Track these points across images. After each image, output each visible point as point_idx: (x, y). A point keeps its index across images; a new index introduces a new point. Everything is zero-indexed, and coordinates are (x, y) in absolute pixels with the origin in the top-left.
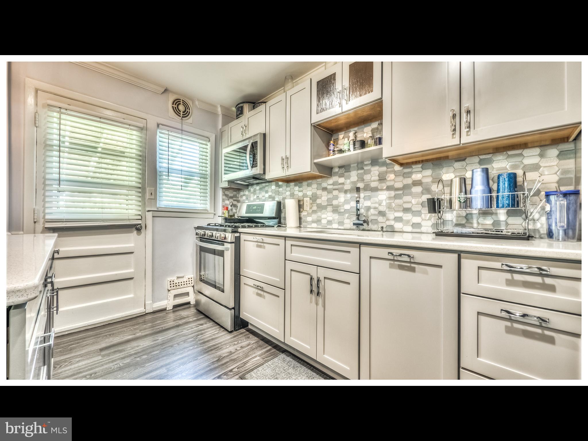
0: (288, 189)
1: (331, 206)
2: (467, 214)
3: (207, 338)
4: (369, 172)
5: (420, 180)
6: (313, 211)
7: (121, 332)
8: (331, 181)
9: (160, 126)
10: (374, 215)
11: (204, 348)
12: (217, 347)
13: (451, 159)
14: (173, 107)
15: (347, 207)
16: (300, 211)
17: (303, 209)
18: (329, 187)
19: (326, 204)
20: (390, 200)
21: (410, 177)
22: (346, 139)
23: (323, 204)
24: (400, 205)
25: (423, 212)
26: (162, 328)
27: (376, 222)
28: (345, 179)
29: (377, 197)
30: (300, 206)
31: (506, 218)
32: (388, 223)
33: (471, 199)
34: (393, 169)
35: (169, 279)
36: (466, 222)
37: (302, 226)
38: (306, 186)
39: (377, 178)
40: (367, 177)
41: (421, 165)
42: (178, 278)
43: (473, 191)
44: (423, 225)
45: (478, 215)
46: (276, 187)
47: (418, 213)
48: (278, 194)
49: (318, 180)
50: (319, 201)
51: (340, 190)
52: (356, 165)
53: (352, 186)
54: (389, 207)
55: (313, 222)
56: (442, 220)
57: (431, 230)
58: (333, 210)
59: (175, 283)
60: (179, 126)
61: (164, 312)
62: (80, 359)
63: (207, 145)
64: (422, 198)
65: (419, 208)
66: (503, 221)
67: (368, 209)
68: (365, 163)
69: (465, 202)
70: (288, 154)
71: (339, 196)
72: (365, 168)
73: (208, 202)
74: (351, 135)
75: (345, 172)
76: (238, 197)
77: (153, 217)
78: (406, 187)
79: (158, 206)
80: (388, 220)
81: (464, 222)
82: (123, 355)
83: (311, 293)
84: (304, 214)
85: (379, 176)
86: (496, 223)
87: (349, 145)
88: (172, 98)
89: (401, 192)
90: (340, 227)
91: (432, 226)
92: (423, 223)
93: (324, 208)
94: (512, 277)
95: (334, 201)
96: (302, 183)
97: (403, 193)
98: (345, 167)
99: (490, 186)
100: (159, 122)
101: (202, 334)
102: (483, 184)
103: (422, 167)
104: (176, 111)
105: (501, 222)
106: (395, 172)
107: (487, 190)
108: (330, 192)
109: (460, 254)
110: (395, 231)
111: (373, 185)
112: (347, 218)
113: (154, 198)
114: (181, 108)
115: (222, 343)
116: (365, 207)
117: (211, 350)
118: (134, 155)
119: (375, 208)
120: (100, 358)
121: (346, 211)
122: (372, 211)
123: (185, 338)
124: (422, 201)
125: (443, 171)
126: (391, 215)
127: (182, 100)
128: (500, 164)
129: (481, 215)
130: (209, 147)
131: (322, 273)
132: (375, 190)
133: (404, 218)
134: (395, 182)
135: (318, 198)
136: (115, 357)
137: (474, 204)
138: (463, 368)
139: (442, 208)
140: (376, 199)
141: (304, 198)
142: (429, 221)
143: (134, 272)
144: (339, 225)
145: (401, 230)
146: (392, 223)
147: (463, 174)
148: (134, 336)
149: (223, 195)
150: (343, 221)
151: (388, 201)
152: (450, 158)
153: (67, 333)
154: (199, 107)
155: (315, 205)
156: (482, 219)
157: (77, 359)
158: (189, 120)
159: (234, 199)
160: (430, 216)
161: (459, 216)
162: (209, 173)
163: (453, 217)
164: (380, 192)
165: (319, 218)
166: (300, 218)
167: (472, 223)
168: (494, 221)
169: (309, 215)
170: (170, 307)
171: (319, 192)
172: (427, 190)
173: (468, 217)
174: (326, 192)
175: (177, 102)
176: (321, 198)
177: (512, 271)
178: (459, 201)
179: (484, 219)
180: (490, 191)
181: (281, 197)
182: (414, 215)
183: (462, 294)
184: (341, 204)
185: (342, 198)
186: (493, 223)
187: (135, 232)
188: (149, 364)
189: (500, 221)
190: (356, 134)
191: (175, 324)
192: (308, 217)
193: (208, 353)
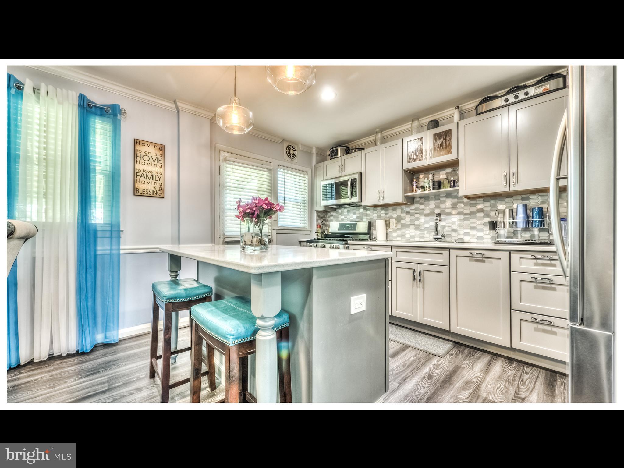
0: (375, 212)
1: (414, 225)
2: (514, 231)
4: (444, 202)
5: (482, 209)
6: (398, 228)
8: (413, 207)
9: (280, 166)
10: (448, 231)
13: (504, 196)
14: (286, 151)
15: (427, 226)
16: (386, 229)
17: (389, 227)
18: (411, 211)
19: (409, 224)
20: (461, 221)
21: (475, 206)
22: (426, 179)
23: (406, 224)
24: (468, 225)
25: (484, 229)
27: (450, 236)
28: (425, 206)
29: (451, 219)
30: (387, 225)
31: (538, 233)
32: (459, 237)
33: (516, 223)
34: (462, 201)
36: (514, 236)
37: (388, 240)
38: (392, 210)
39: (451, 206)
40: (442, 206)
41: (483, 199)
43: (518, 217)
44: (484, 238)
45: (521, 231)
46: (363, 210)
47: (481, 230)
48: (366, 216)
49: (402, 206)
50: (403, 221)
51: (421, 214)
52: (434, 197)
53: (430, 211)
54: (460, 225)
55: (398, 236)
56: (498, 235)
57: (490, 241)
58: (415, 228)
60: (290, 165)
63: (305, 178)
64: (484, 220)
65: (482, 227)
66: (537, 235)
67: (444, 227)
68: (441, 196)
69: (513, 224)
70: (383, 189)
71: (420, 218)
72: (441, 199)
73: (307, 222)
74: (430, 176)
75: (425, 201)
76: (326, 218)
77: (276, 233)
78: (472, 213)
79: (279, 225)
80: (459, 234)
81: (512, 235)
83: (414, 280)
84: (390, 231)
85: (452, 205)
86: (533, 236)
87: (429, 183)
88: (286, 145)
89: (469, 216)
90: (421, 240)
91: (491, 238)
92: (485, 237)
93: (408, 226)
94: (537, 261)
95: (416, 221)
96: (388, 208)
97: (470, 217)
98: (426, 198)
99: (528, 214)
100: (279, 164)
102: (524, 213)
103: (483, 200)
104: (289, 154)
105: (536, 236)
106: (464, 203)
107: (526, 217)
108: (412, 215)
109: (510, 251)
110: (464, 242)
111: (448, 211)
112: (427, 233)
113: (276, 220)
114: (292, 152)
116: (441, 226)
118: (266, 189)
119: (449, 227)
121: (426, 229)
122: (447, 229)
124: (483, 223)
125: (498, 203)
126: (461, 231)
127: (292, 146)
128: (534, 200)
129: (523, 232)
130: (307, 179)
131: (422, 267)
132: (450, 214)
133: (471, 233)
134: (464, 209)
135: (402, 219)
137: (518, 225)
138: (513, 310)
139: (498, 227)
140: (450, 221)
141: (390, 219)
142: (489, 235)
144: (420, 239)
145: (469, 241)
146: (462, 237)
147: (511, 205)
149: (317, 216)
150: (423, 235)
151: (459, 222)
152: (502, 195)
154: (301, 149)
155: (400, 224)
156: (524, 234)
158: (296, 160)
159: (323, 219)
160: (489, 232)
161: (508, 232)
162: (307, 199)
163: (505, 232)
164: (452, 216)
165: (404, 234)
166: (387, 234)
167: (517, 236)
168: (531, 235)
169: (394, 231)
171: (403, 215)
172: (487, 215)
173: (515, 233)
174: (409, 215)
175: (289, 148)
176: (405, 219)
177: (536, 259)
178: (509, 223)
179: (525, 233)
180: (528, 217)
181: (369, 218)
182: (478, 232)
183: (511, 272)
184: (422, 223)
185: (423, 219)
186: (530, 236)
189: (534, 235)
190: (434, 175)
192: (393, 233)
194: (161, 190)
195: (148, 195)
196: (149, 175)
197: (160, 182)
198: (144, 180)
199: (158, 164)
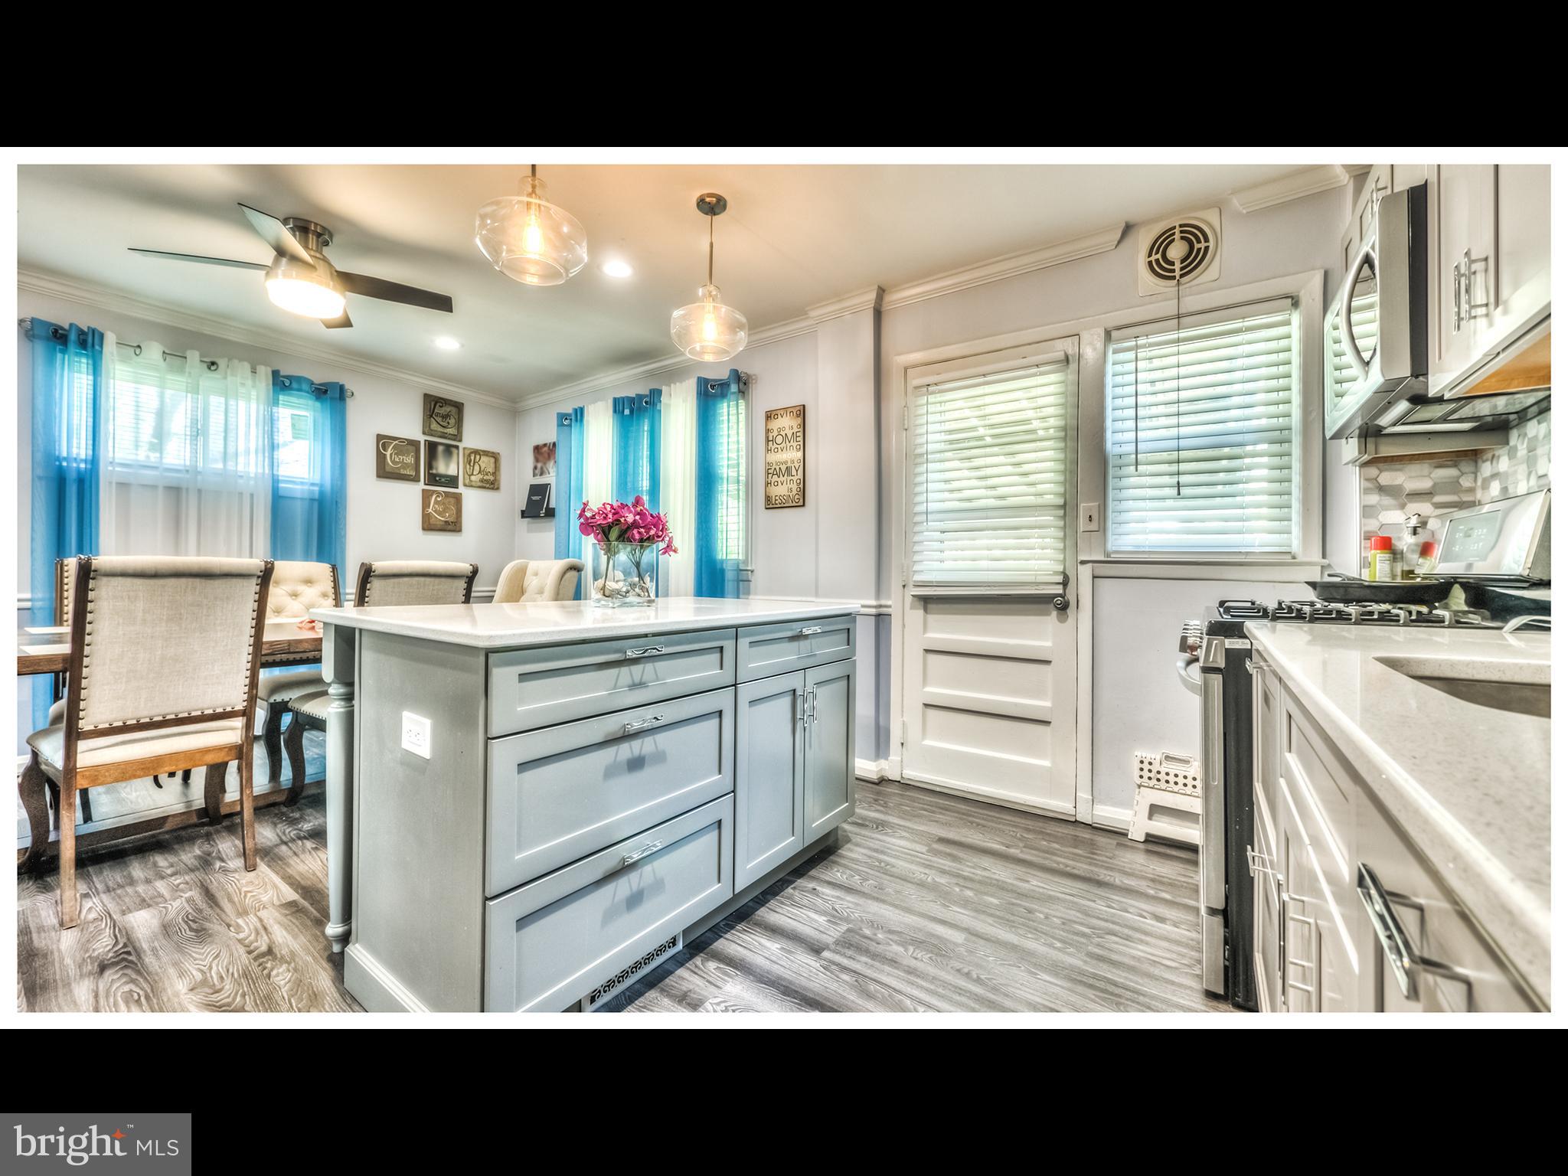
3: (1124, 954)
7: (1000, 830)
9: (1114, 334)
11: (1084, 967)
12: (1117, 992)
14: (1148, 262)
26: (1067, 866)
35: (1139, 754)
42: (1168, 758)
59: (1154, 771)
60: (1168, 308)
61: (1115, 839)
62: (907, 835)
73: (1297, 526)
76: (1466, 490)
77: (1094, 577)
79: (1110, 547)
82: (950, 867)
100: (1110, 324)
101: (1128, 938)
113: (1097, 529)
114: (1177, 250)
115: (1144, 995)
117: (1090, 984)
118: (1052, 431)
120: (924, 849)
123: (1078, 917)
127: (1180, 227)
130: (1294, 326)
136: (938, 863)
143: (1052, 708)
148: (1004, 848)
149: (1368, 490)
153: (938, 789)
157: (904, 834)
158: (1206, 275)
159: (1439, 498)
170: (1137, 834)
175: (1162, 242)
187: (1054, 613)
188: (959, 910)
191: (1102, 877)
193: (1075, 984)
194: (799, 493)
195: (782, 505)
196: (783, 468)
197: (797, 477)
198: (778, 479)
199: (795, 444)
